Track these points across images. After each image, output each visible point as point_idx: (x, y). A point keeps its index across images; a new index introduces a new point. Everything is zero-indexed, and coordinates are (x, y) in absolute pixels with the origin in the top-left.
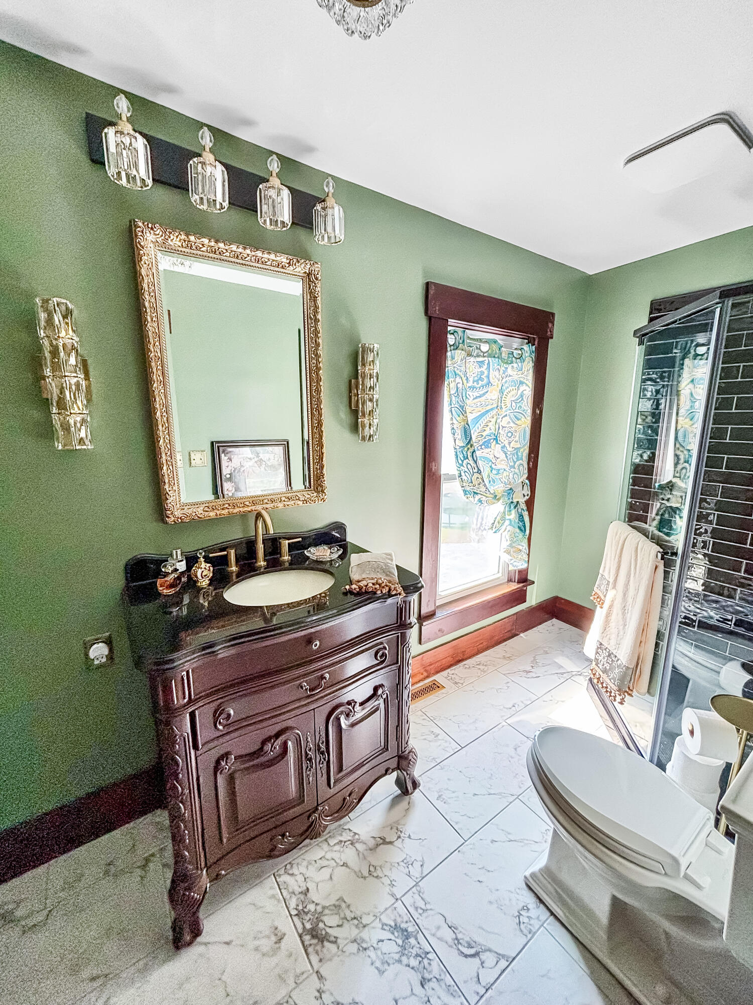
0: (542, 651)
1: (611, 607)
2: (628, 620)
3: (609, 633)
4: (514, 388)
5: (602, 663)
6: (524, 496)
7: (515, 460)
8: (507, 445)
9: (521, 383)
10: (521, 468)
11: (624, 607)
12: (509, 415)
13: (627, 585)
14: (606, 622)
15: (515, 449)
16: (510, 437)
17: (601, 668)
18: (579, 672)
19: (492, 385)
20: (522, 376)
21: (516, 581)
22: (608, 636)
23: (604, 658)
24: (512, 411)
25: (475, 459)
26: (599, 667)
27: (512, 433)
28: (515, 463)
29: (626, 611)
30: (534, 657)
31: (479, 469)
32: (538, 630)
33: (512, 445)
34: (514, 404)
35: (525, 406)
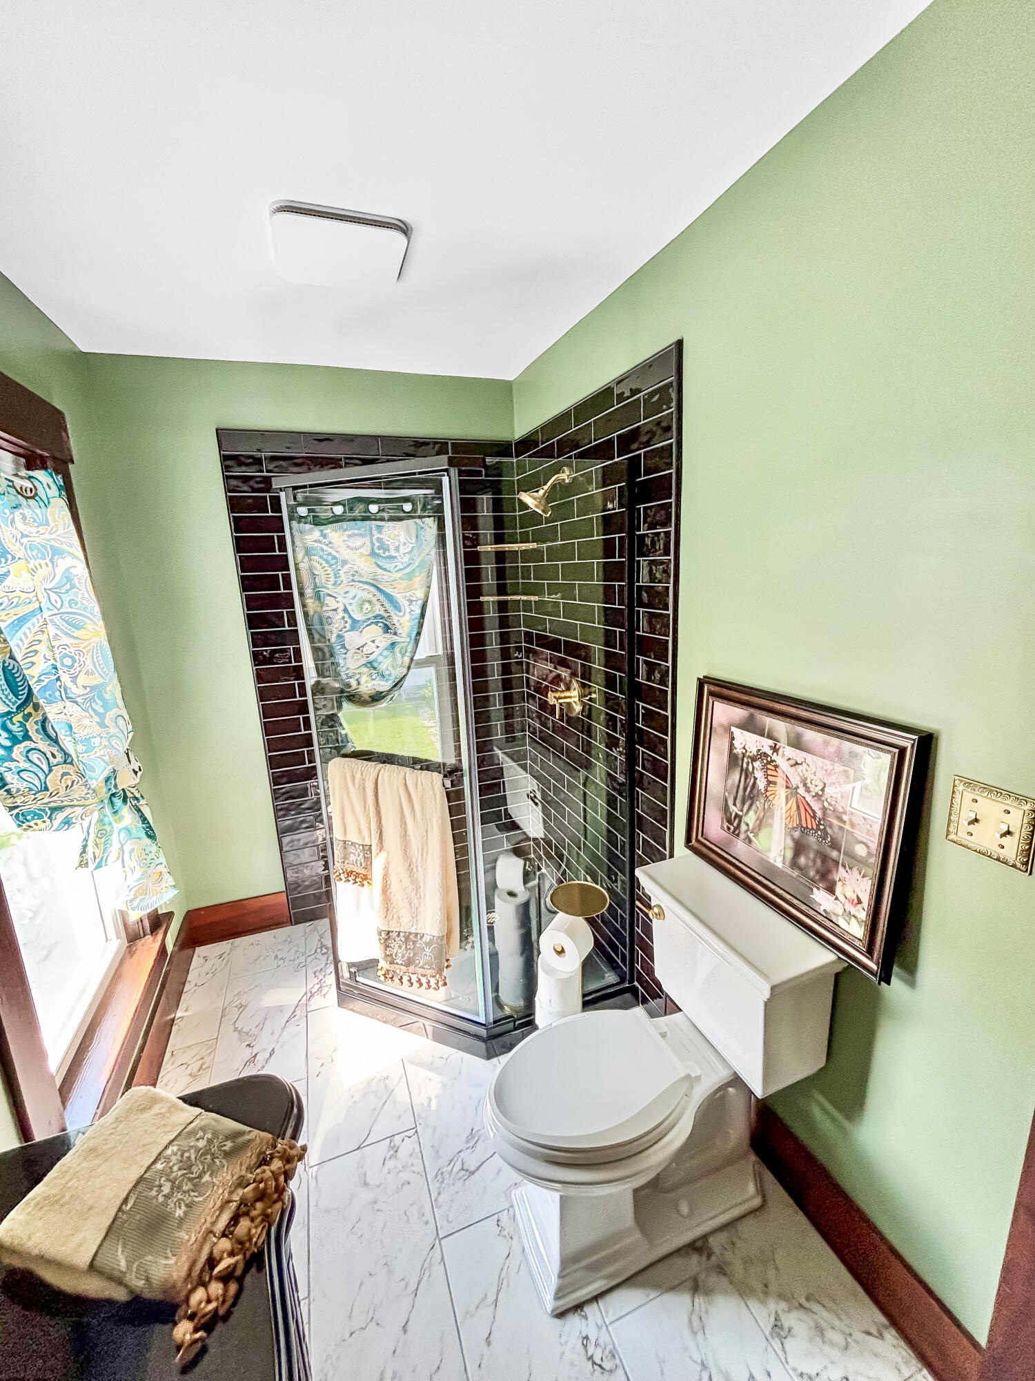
0: (235, 1012)
1: (386, 876)
2: (421, 880)
3: (394, 911)
4: (43, 563)
5: (400, 955)
6: (136, 773)
7: (101, 710)
8: (70, 685)
9: (56, 552)
10: (121, 721)
11: (410, 866)
12: (52, 621)
13: (405, 836)
14: (385, 900)
15: (93, 688)
16: (71, 667)
17: (400, 962)
18: (306, 993)
19: (14, 558)
20: (54, 536)
21: (149, 931)
22: (395, 916)
23: (400, 947)
24: (57, 612)
25: (53, 734)
26: (397, 963)
27: (72, 658)
28: (102, 716)
29: (414, 870)
30: (236, 1029)
31: (66, 754)
32: (193, 984)
33: (80, 681)
34: (53, 597)
35: (83, 598)
